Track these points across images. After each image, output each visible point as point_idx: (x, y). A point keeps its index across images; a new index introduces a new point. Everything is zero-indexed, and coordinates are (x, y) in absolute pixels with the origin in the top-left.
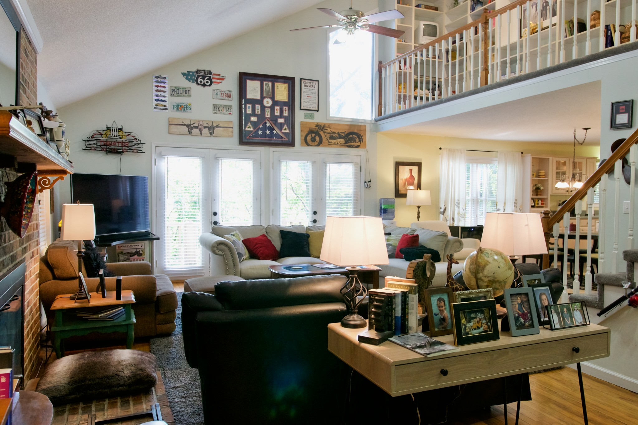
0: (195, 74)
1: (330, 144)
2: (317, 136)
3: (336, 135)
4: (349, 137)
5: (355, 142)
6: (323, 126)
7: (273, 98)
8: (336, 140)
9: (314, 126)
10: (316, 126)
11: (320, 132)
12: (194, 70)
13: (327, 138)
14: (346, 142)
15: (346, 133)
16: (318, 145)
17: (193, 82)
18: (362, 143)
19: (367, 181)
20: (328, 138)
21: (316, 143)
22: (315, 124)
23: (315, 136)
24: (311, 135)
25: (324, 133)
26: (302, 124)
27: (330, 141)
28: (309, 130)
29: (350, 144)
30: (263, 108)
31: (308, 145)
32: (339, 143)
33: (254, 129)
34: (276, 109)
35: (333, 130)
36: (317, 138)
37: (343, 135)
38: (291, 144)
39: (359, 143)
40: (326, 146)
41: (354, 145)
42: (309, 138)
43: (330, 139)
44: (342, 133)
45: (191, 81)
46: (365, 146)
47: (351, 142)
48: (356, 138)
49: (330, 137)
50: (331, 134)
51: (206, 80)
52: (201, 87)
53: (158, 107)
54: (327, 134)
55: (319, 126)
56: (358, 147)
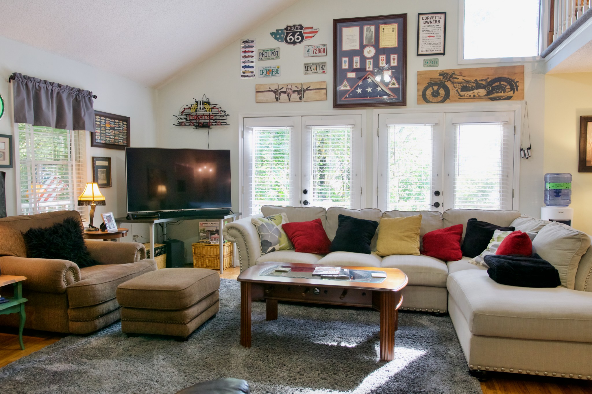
0: (285, 31)
1: (461, 98)
2: (442, 89)
3: (472, 84)
4: (494, 85)
5: (504, 93)
6: (450, 74)
7: (376, 45)
8: (471, 92)
9: (437, 76)
10: (440, 75)
11: (446, 83)
12: (283, 27)
13: (457, 90)
14: (488, 93)
15: (489, 80)
16: (443, 101)
17: (282, 41)
18: (516, 92)
19: (525, 147)
20: (459, 90)
21: (440, 98)
22: (439, 72)
23: (438, 89)
24: (433, 89)
25: (453, 83)
26: (419, 74)
27: (462, 93)
28: (429, 81)
29: (495, 95)
30: (363, 59)
31: (427, 101)
32: (477, 95)
33: (351, 87)
34: (380, 59)
35: (467, 79)
36: (442, 92)
37: (484, 83)
38: (402, 102)
39: (512, 92)
40: (455, 101)
41: (502, 97)
42: (429, 92)
43: (461, 91)
44: (482, 80)
45: (280, 40)
46: (522, 97)
47: (497, 93)
48: (506, 86)
49: (461, 89)
50: (464, 84)
51: (296, 37)
52: (291, 46)
53: (245, 74)
54: (457, 85)
55: (444, 74)
56: (509, 98)
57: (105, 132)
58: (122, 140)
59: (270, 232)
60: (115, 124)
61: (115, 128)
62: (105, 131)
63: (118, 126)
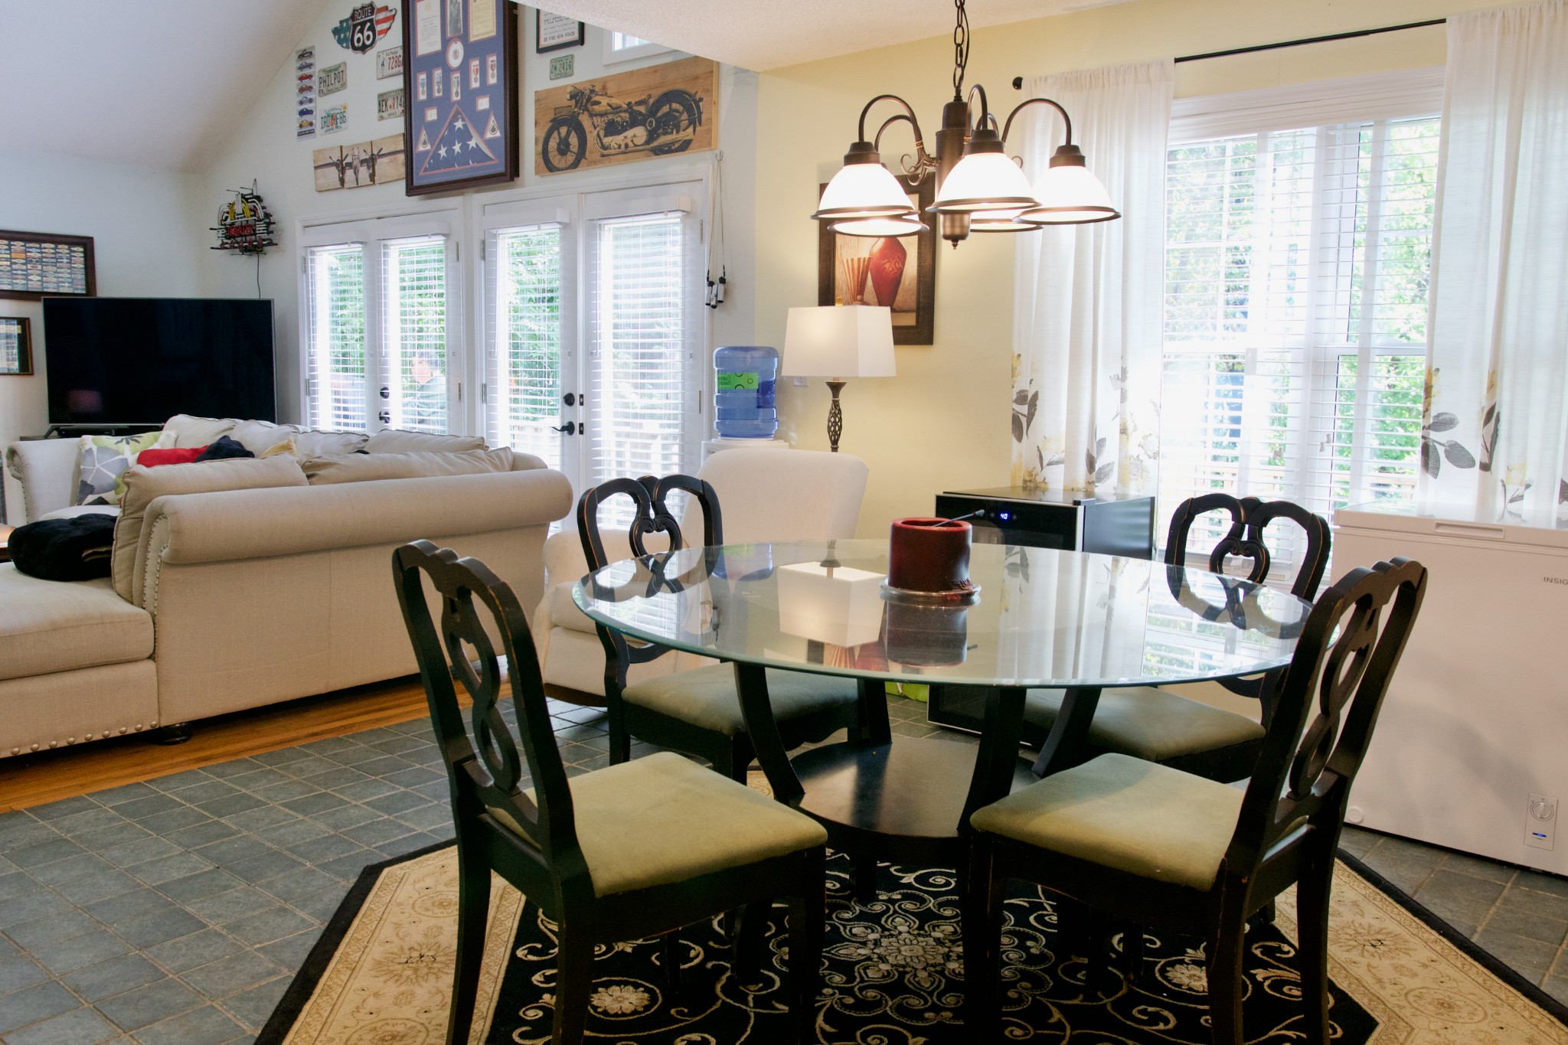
0: (350, 22)
1: (606, 155)
2: (573, 133)
3: (623, 115)
4: (659, 114)
5: (678, 132)
6: (587, 92)
7: (464, 38)
8: (621, 137)
9: (564, 100)
10: (573, 97)
11: (581, 118)
12: (348, 15)
13: (598, 135)
14: (652, 136)
15: (651, 101)
16: (575, 165)
17: (347, 47)
18: (698, 128)
19: (716, 277)
20: (602, 133)
21: (570, 158)
22: (569, 89)
23: (568, 134)
24: (559, 134)
25: (592, 115)
26: (540, 98)
27: (607, 140)
28: (553, 116)
29: (664, 139)
30: (448, 71)
31: (551, 168)
32: (631, 144)
34: (472, 69)
35: (615, 101)
36: (574, 140)
37: (642, 109)
38: (512, 171)
39: (691, 129)
40: (595, 163)
41: (673, 143)
42: (553, 144)
43: (606, 136)
44: (639, 103)
45: (345, 45)
46: (708, 143)
47: (665, 134)
48: (681, 114)
49: (606, 129)
50: (610, 117)
51: (366, 33)
52: (359, 54)
53: (302, 131)
54: (599, 119)
55: (577, 95)
56: (685, 146)
57: (9, 269)
58: (69, 283)
59: (98, 466)
60: (41, 253)
61: (44, 260)
62: (10, 266)
63: (53, 256)
